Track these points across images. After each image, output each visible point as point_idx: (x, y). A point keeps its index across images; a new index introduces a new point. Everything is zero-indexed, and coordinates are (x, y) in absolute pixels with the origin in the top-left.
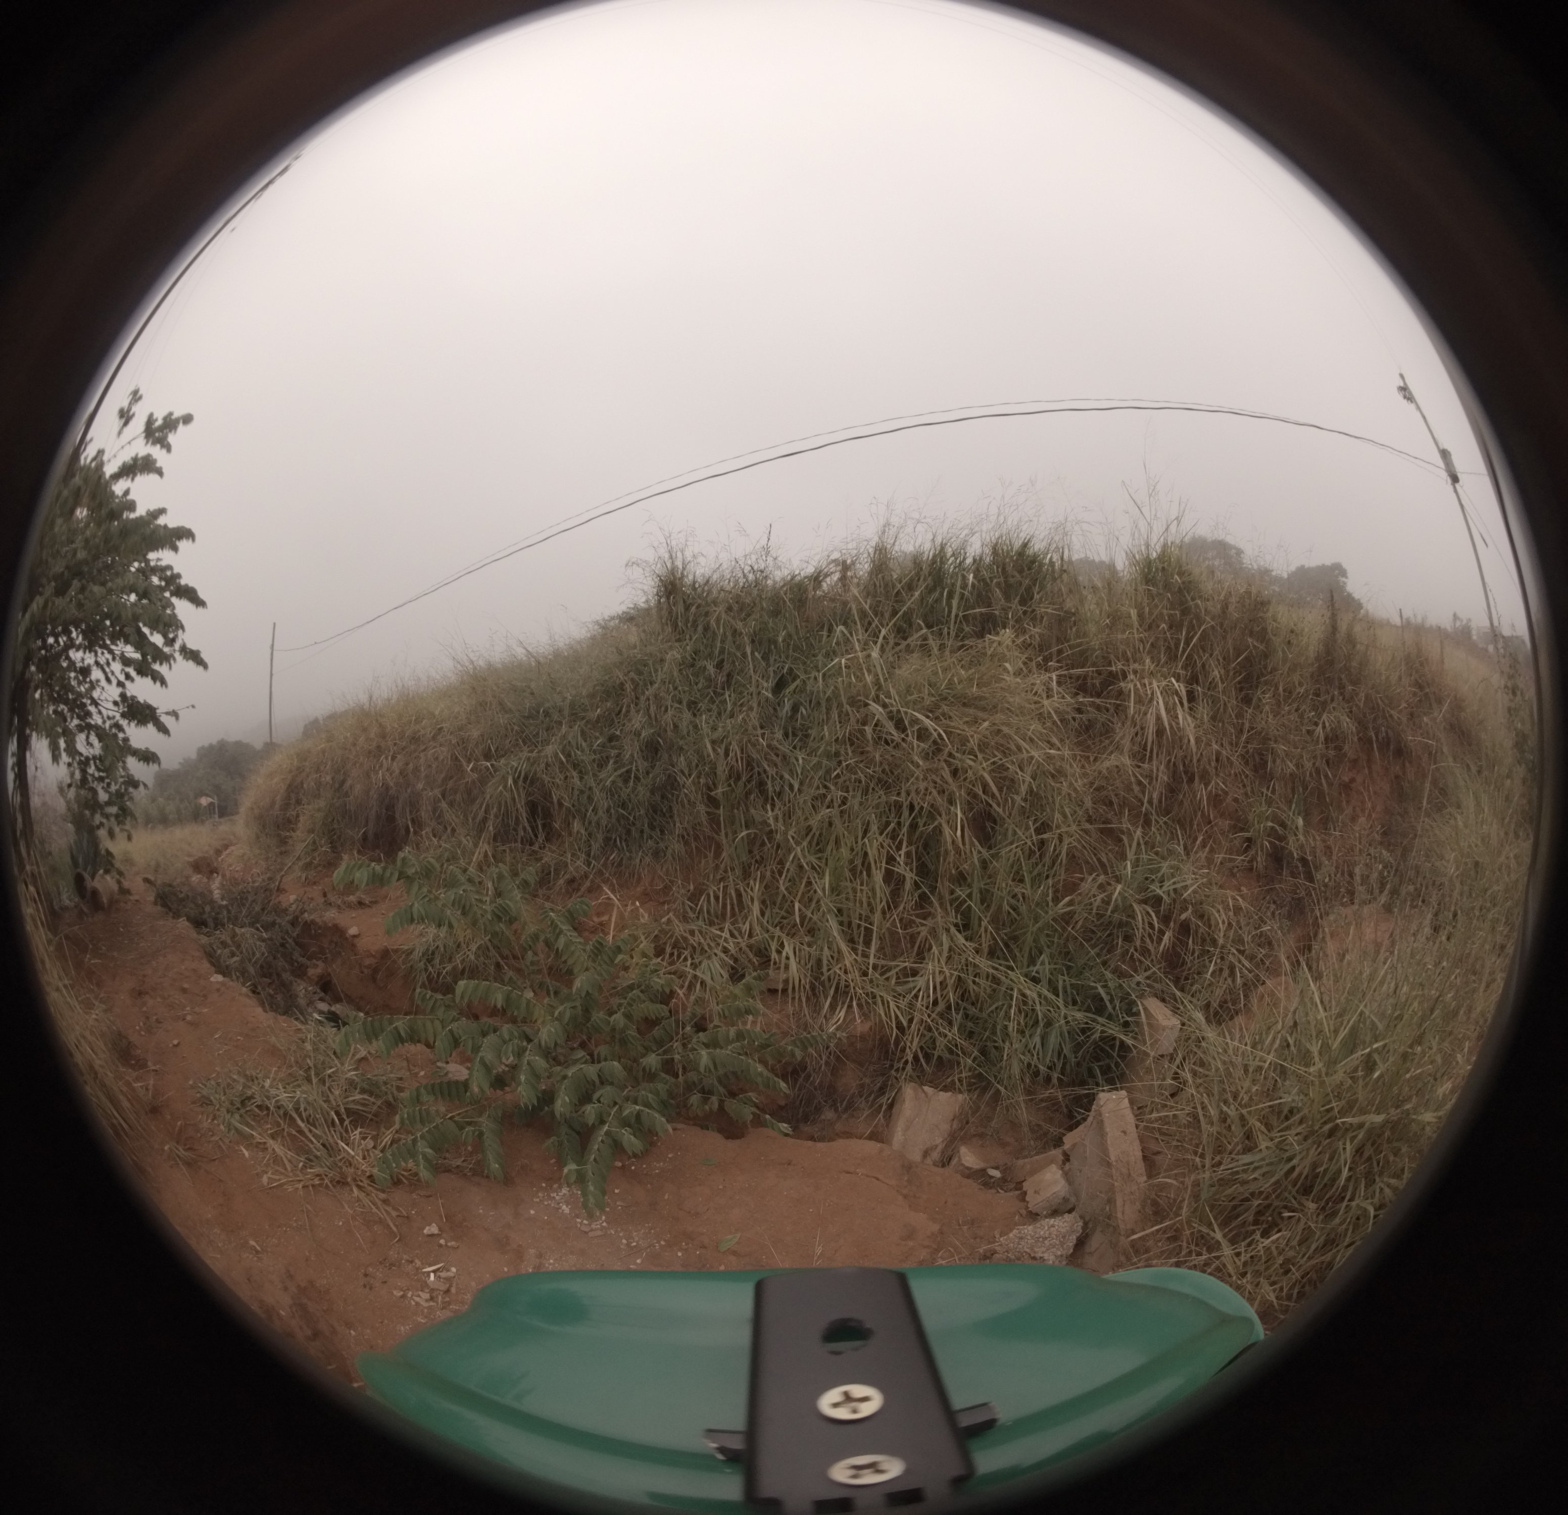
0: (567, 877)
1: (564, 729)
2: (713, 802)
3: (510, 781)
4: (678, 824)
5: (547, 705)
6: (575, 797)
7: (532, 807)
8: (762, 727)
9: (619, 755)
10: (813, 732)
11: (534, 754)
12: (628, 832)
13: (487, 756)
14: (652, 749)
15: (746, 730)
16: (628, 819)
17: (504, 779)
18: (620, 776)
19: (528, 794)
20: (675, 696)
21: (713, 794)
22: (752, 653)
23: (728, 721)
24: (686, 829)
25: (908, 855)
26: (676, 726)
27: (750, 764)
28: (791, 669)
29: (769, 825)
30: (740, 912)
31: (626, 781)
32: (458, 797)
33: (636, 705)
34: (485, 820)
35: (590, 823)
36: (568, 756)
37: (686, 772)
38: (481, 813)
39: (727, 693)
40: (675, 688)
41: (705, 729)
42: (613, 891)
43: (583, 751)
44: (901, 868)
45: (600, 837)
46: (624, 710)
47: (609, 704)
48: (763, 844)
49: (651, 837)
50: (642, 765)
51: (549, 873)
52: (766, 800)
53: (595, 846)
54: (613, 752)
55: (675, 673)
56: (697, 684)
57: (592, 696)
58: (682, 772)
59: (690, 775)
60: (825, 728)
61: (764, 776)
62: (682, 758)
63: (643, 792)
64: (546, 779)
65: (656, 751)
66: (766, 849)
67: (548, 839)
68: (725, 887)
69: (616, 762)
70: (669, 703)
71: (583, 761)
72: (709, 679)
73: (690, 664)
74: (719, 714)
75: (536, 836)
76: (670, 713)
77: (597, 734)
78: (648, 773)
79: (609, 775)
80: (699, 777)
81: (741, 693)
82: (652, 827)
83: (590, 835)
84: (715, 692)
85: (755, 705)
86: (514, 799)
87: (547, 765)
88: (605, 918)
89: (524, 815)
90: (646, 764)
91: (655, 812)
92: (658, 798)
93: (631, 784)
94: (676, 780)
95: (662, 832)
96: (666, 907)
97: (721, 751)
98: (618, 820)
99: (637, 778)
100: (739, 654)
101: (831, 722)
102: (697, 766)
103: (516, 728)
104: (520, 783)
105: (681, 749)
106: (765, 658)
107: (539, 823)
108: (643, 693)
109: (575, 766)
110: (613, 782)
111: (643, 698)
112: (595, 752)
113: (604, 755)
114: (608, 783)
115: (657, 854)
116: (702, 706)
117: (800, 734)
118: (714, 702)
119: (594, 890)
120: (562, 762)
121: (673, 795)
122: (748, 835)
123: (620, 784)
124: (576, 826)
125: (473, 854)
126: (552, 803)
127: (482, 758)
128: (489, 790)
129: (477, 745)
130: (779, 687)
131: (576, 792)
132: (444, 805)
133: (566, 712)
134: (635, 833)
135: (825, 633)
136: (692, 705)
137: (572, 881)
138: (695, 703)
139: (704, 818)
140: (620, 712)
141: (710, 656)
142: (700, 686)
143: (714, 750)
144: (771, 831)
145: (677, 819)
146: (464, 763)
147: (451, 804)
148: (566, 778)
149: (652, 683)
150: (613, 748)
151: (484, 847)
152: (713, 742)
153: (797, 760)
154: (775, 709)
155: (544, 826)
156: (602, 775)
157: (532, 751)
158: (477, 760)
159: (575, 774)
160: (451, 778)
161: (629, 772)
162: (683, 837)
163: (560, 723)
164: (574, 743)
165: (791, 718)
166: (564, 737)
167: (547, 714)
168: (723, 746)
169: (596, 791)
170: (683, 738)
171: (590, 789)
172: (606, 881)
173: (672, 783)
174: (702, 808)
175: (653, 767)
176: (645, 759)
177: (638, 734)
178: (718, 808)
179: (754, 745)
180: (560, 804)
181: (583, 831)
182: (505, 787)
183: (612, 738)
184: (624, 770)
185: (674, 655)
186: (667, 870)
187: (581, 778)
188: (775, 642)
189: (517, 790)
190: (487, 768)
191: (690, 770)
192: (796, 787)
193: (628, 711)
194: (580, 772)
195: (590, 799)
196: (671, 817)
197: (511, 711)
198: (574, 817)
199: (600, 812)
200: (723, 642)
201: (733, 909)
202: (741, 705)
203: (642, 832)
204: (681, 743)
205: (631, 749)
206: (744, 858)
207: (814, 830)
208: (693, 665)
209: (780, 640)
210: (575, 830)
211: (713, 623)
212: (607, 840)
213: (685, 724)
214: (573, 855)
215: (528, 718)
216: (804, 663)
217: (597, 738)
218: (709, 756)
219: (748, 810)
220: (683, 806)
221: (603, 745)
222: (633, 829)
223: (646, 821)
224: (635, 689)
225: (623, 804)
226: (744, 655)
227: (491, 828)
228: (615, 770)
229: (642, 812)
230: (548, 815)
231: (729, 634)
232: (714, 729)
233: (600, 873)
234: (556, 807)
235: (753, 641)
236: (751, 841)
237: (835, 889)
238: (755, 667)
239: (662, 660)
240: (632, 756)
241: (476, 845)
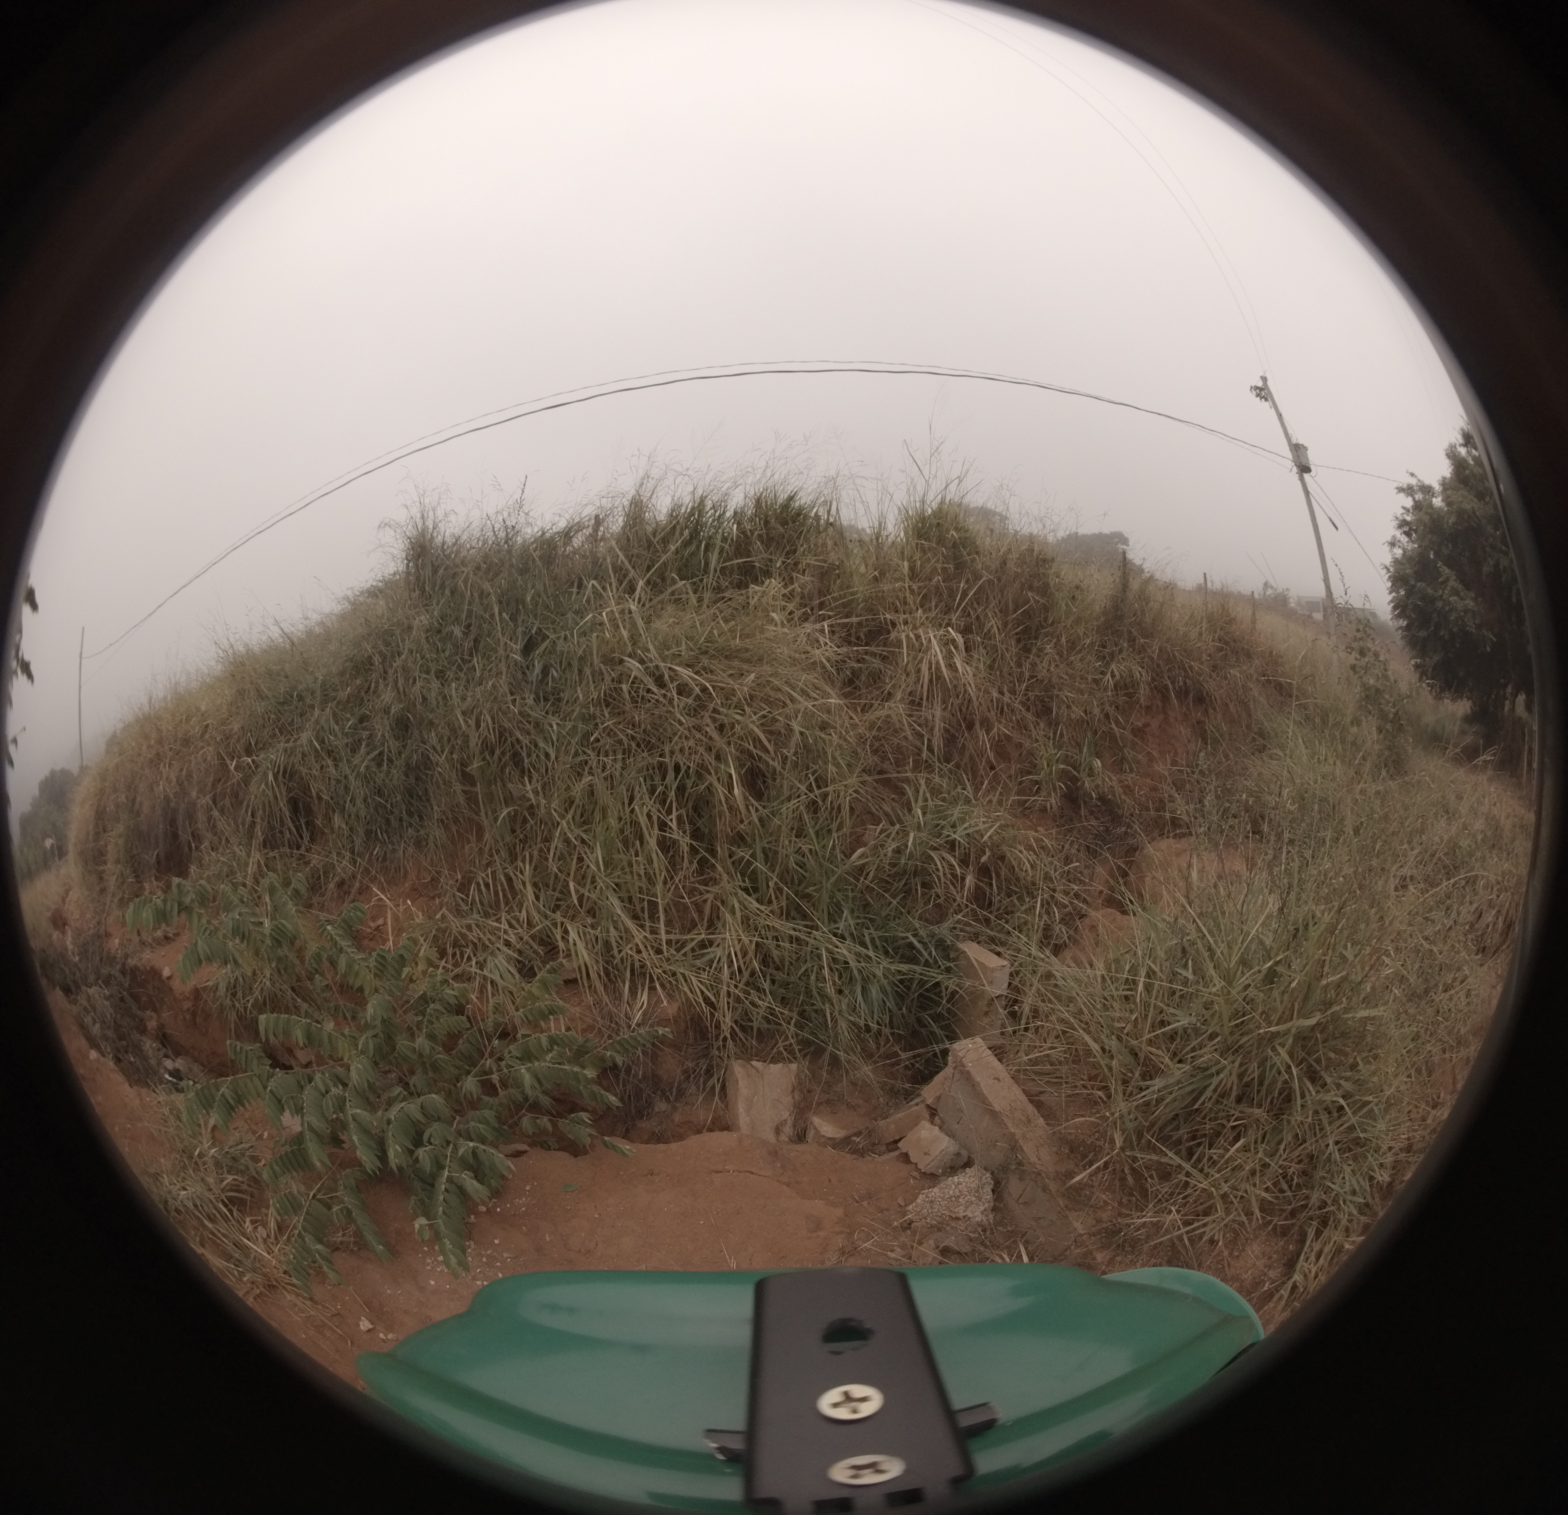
0: (337, 879)
1: (317, 712)
2: (467, 778)
3: (271, 777)
4: (435, 808)
5: (300, 687)
6: (333, 788)
7: (294, 803)
8: (512, 694)
9: (370, 737)
10: (565, 696)
11: (290, 745)
12: (388, 821)
13: (249, 752)
14: (402, 727)
15: (496, 698)
16: (386, 807)
17: (265, 775)
18: (373, 760)
19: (289, 790)
20: (422, 666)
21: (468, 770)
22: (500, 614)
23: (478, 689)
24: (444, 812)
25: (679, 819)
26: (425, 699)
27: (502, 734)
28: (540, 629)
29: (529, 800)
30: (514, 899)
31: (379, 765)
32: (227, 802)
33: (385, 679)
34: (253, 824)
35: (350, 816)
36: (322, 742)
37: (439, 749)
38: (249, 818)
39: (475, 660)
40: (423, 658)
41: (456, 701)
42: (383, 890)
43: (336, 736)
44: (676, 834)
45: (361, 831)
46: (373, 685)
47: (358, 682)
48: (525, 821)
49: (411, 825)
50: (394, 744)
51: (319, 878)
52: (523, 772)
53: (358, 841)
54: (365, 734)
55: (423, 641)
56: (444, 651)
57: (342, 674)
58: (434, 748)
59: (442, 752)
60: (579, 689)
61: (518, 747)
62: (433, 734)
63: (397, 774)
64: (304, 771)
65: (407, 728)
66: (528, 826)
67: (312, 840)
68: (494, 873)
69: (368, 745)
70: (417, 674)
71: (336, 747)
72: (456, 646)
73: (436, 631)
74: (468, 681)
75: (302, 838)
76: (419, 684)
77: (349, 716)
78: (400, 753)
79: (362, 760)
80: (452, 753)
81: (489, 657)
82: (410, 814)
83: (351, 829)
84: (462, 659)
85: (504, 670)
86: (276, 798)
87: (304, 755)
88: (380, 922)
89: (288, 814)
90: (397, 744)
91: (411, 796)
92: (412, 780)
93: (385, 767)
94: (429, 759)
95: (421, 818)
96: (437, 901)
97: (472, 722)
98: (376, 810)
99: (390, 761)
100: (487, 616)
101: (584, 683)
102: (449, 740)
103: (273, 716)
104: (280, 778)
105: (431, 723)
106: (513, 618)
107: (303, 821)
108: (391, 666)
109: (330, 753)
110: (367, 768)
111: (391, 671)
112: (347, 735)
113: (357, 737)
114: (362, 769)
115: (419, 843)
116: (450, 674)
117: (552, 698)
118: (461, 670)
119: (364, 891)
120: (316, 751)
121: (427, 775)
122: (509, 813)
123: (374, 769)
124: (337, 820)
125: (247, 865)
126: (311, 797)
127: (243, 754)
128: (253, 788)
129: (238, 741)
130: (528, 649)
131: (333, 782)
132: (216, 813)
133: (318, 693)
134: (394, 823)
135: (575, 590)
136: (440, 675)
137: (341, 884)
138: (442, 671)
139: (461, 799)
140: (369, 688)
141: (457, 620)
142: (447, 653)
143: (466, 722)
144: (532, 806)
145: (434, 803)
146: (228, 762)
147: (222, 812)
148: (322, 767)
149: (399, 654)
150: (364, 729)
151: (256, 856)
152: (464, 713)
153: (551, 726)
154: (524, 673)
155: (307, 824)
156: (356, 761)
157: (288, 741)
158: (240, 757)
159: (330, 762)
160: (220, 780)
161: (381, 754)
162: (442, 821)
163: (312, 707)
164: (326, 728)
165: (542, 681)
166: (317, 722)
167: (301, 698)
168: (474, 718)
169: (351, 778)
170: (432, 711)
171: (346, 777)
172: (373, 880)
173: (427, 763)
174: (458, 787)
175: (404, 747)
176: (397, 738)
177: (387, 711)
178: (474, 784)
179: (505, 714)
180: (320, 798)
181: (344, 826)
182: (267, 784)
183: (363, 719)
184: (376, 752)
185: (423, 620)
186: (432, 860)
187: (336, 766)
188: (523, 602)
189: (278, 786)
190: (248, 764)
191: (442, 746)
192: (553, 756)
193: (377, 687)
194: (335, 760)
195: (347, 788)
196: (428, 800)
197: (267, 697)
198: (334, 811)
199: (359, 802)
200: (470, 604)
201: (505, 896)
202: (490, 670)
203: (401, 820)
204: (431, 716)
205: (382, 728)
206: (508, 839)
207: (577, 802)
208: (439, 632)
209: (529, 599)
210: (336, 826)
211: (461, 584)
212: (368, 833)
213: (433, 694)
214: (338, 854)
215: (283, 704)
216: (553, 622)
217: (348, 720)
218: (460, 728)
219: (504, 785)
220: (439, 787)
221: (354, 727)
222: (392, 817)
223: (404, 807)
224: (384, 661)
225: (379, 791)
226: (492, 616)
227: (260, 834)
228: (368, 754)
229: (399, 798)
230: (309, 811)
231: (476, 595)
232: (464, 699)
233: (367, 870)
234: (316, 802)
235: (500, 602)
236: (512, 818)
237: (609, 863)
238: (503, 629)
239: (410, 628)
240: (383, 736)
241: (249, 855)
